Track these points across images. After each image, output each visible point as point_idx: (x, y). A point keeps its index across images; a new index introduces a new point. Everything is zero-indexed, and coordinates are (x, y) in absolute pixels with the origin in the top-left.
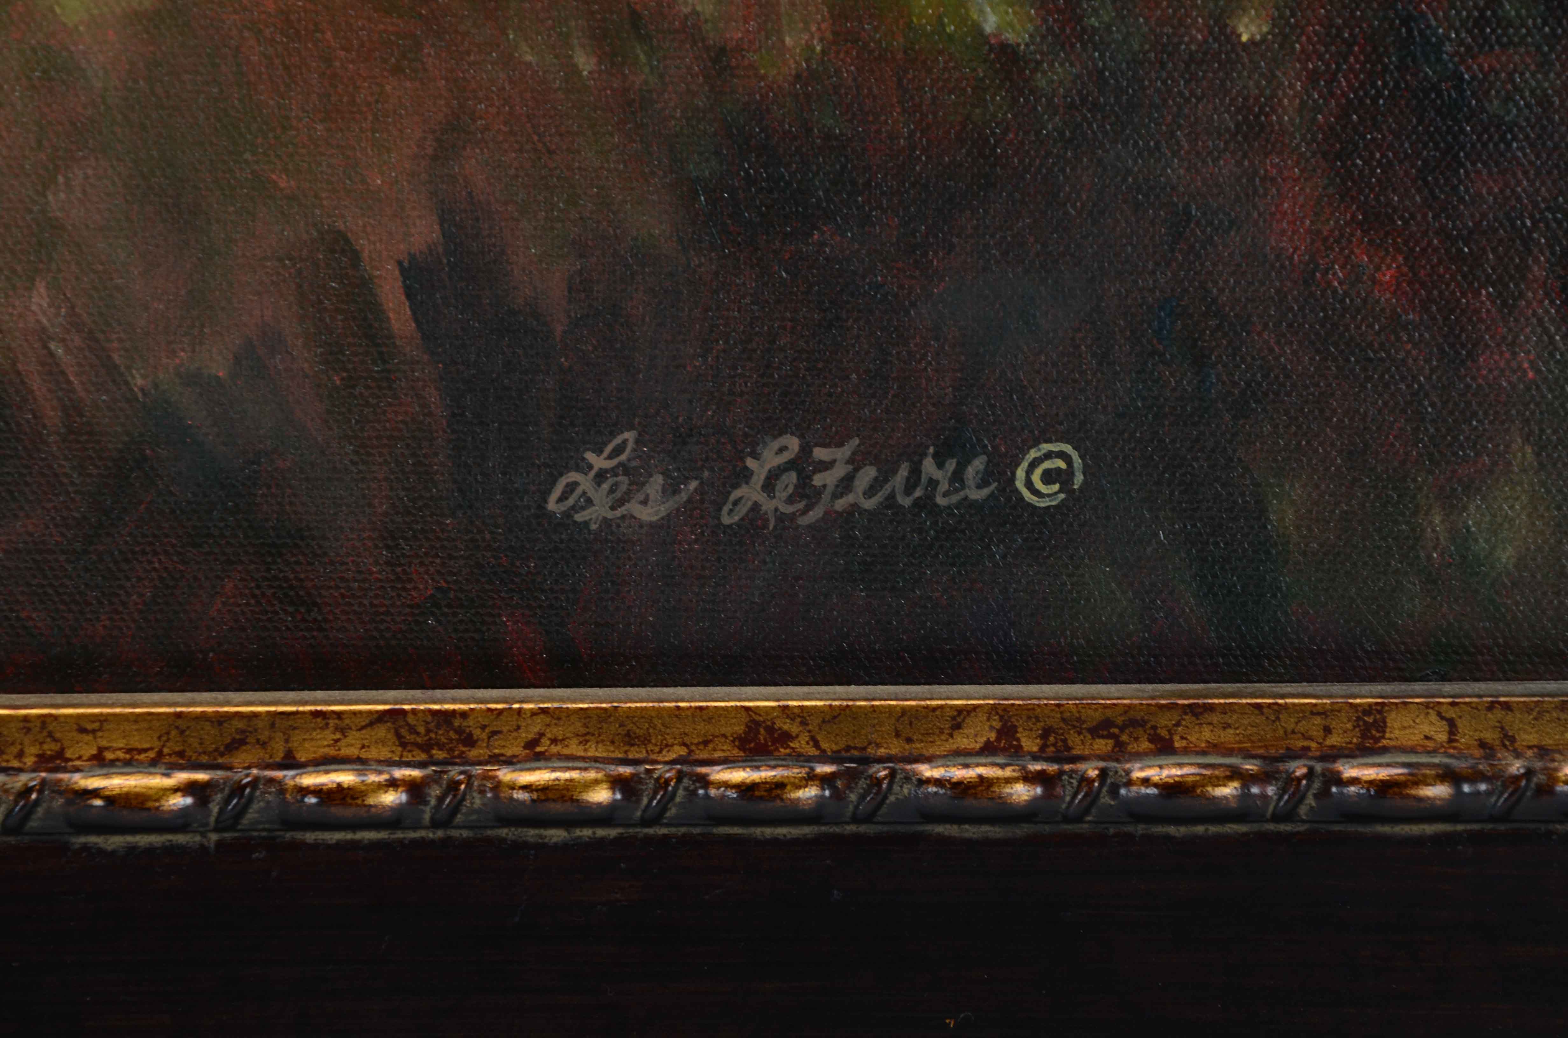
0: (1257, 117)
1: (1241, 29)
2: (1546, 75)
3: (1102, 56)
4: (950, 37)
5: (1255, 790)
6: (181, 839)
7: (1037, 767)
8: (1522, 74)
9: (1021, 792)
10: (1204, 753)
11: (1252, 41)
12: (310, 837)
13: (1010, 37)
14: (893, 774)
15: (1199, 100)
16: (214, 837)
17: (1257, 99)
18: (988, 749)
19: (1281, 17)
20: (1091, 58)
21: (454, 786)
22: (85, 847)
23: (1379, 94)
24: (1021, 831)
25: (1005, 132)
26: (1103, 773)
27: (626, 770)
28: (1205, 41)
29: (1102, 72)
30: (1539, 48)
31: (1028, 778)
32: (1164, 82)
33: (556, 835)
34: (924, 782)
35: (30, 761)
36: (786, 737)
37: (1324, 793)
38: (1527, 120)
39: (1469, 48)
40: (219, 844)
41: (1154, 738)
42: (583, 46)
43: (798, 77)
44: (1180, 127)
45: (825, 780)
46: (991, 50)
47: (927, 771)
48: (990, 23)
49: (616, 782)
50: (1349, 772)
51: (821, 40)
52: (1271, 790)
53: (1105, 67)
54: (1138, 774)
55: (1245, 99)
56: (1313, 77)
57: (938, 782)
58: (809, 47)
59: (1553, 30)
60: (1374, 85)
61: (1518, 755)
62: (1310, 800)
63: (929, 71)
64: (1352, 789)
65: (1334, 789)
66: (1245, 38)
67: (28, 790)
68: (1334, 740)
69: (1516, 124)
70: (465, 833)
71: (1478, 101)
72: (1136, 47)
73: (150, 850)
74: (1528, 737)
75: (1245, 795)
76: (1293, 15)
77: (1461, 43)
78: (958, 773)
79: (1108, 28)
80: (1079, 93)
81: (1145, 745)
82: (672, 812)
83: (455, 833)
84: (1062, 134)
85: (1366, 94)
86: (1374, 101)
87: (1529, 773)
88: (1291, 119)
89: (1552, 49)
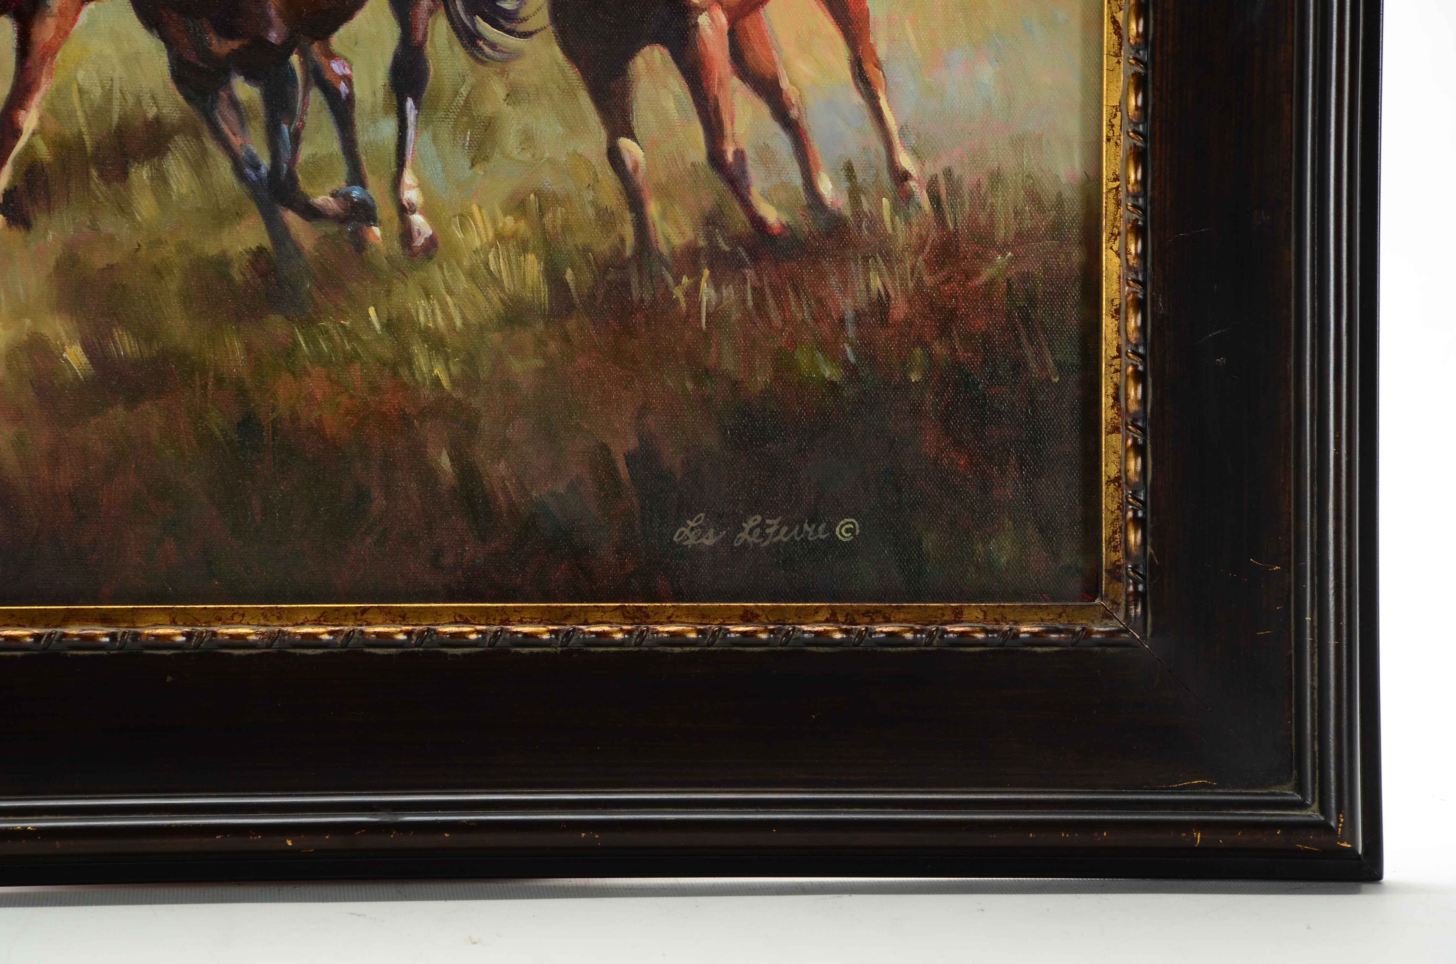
0: (918, 407)
1: (912, 377)
2: (1013, 395)
3: (865, 386)
4: (814, 378)
5: (919, 636)
6: (548, 649)
7: (844, 627)
8: (1005, 395)
9: (838, 636)
10: (901, 622)
11: (916, 381)
12: (592, 649)
13: (834, 378)
14: (794, 629)
15: (898, 401)
16: (559, 649)
17: (917, 401)
18: (827, 621)
19: (925, 374)
20: (861, 386)
21: (642, 632)
22: (515, 652)
23: (958, 400)
24: (838, 649)
25: (832, 411)
26: (867, 629)
27: (702, 627)
28: (900, 381)
29: (865, 391)
30: (1011, 386)
31: (842, 631)
32: (886, 395)
33: (677, 650)
34: (804, 632)
35: (497, 622)
36: (757, 616)
37: (942, 637)
38: (1008, 410)
39: (988, 386)
40: (561, 651)
41: (884, 617)
42: (689, 381)
43: (762, 392)
44: (892, 410)
45: (771, 631)
46: (828, 383)
47: (805, 628)
48: (827, 374)
49: (699, 632)
50: (949, 628)
51: (770, 379)
52: (924, 636)
53: (866, 390)
54: (878, 629)
55: (914, 401)
56: (936, 394)
57: (810, 632)
58: (766, 381)
59: (1015, 380)
60: (957, 398)
61: (1007, 624)
62: (937, 638)
63: (807, 390)
64: (951, 635)
65: (945, 636)
66: (913, 381)
67: (497, 632)
68: (946, 618)
69: (1004, 411)
70: (646, 649)
71: (991, 403)
72: (877, 383)
73: (538, 653)
74: (1011, 617)
75: (915, 638)
76: (929, 373)
77: (985, 384)
78: (817, 629)
79: (867, 377)
80: (858, 398)
81: (881, 620)
82: (718, 641)
83: (642, 649)
84: (852, 412)
85: (954, 400)
86: (957, 403)
87: (1011, 629)
88: (929, 409)
89: (1015, 387)
